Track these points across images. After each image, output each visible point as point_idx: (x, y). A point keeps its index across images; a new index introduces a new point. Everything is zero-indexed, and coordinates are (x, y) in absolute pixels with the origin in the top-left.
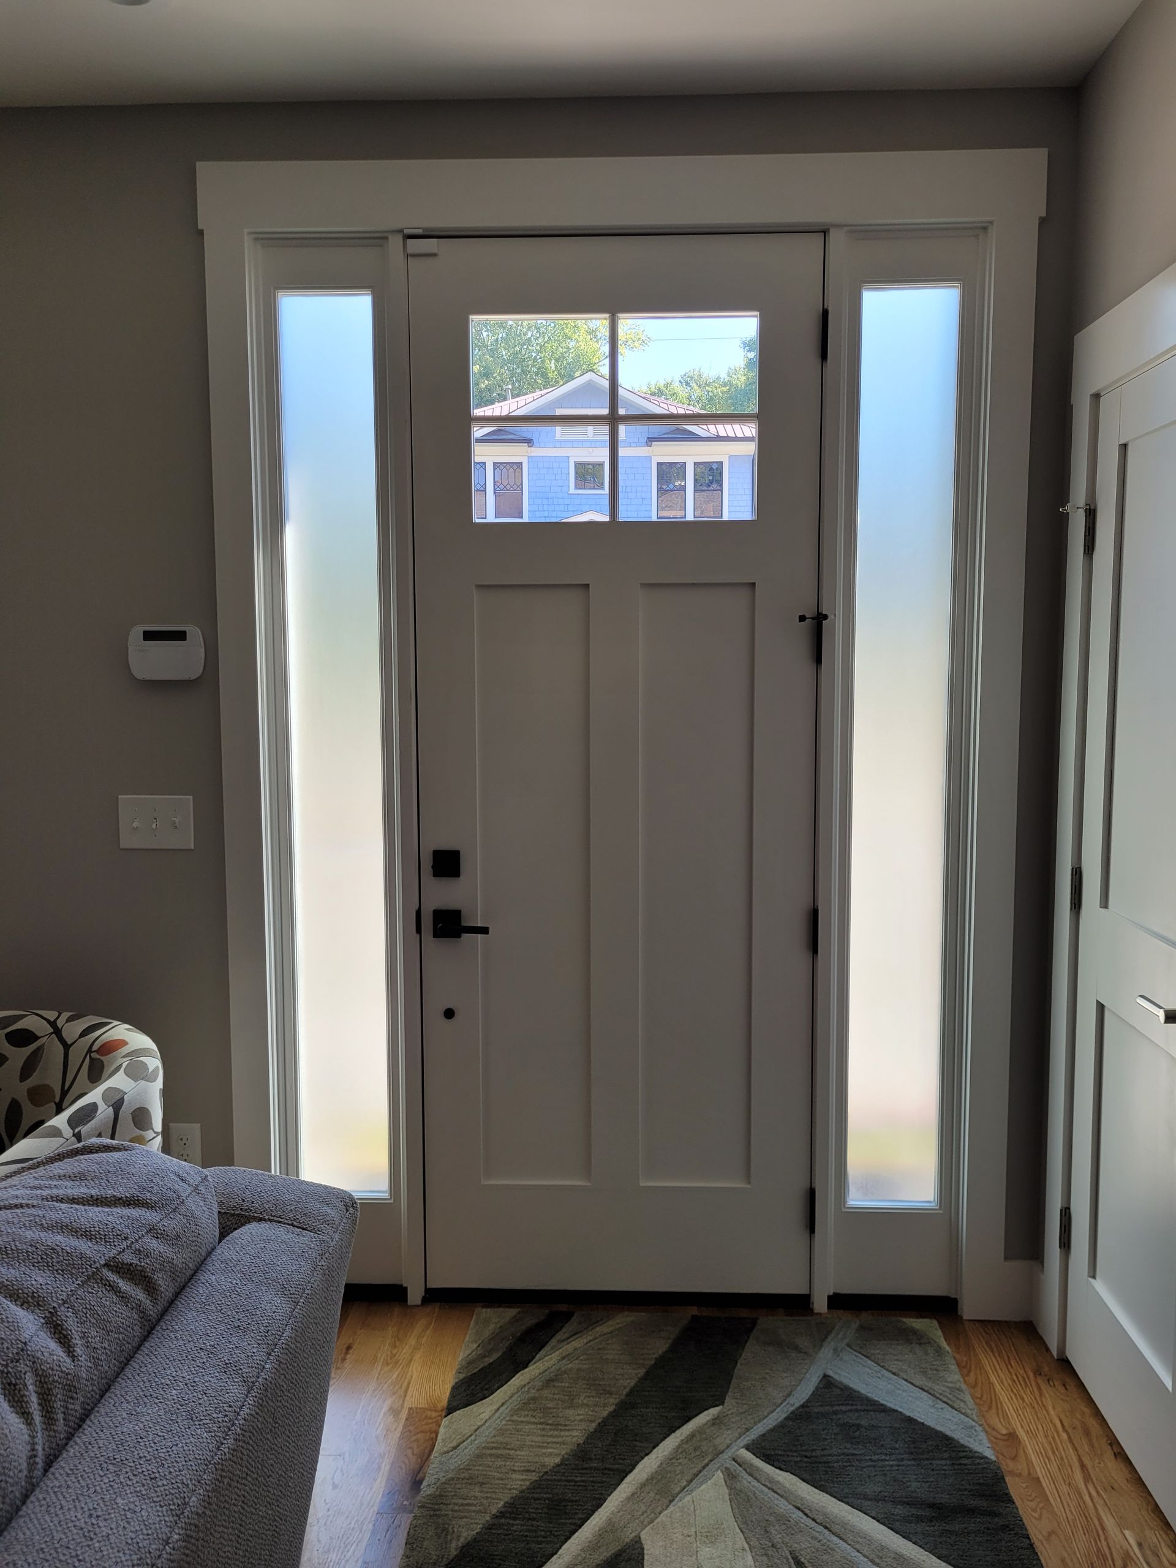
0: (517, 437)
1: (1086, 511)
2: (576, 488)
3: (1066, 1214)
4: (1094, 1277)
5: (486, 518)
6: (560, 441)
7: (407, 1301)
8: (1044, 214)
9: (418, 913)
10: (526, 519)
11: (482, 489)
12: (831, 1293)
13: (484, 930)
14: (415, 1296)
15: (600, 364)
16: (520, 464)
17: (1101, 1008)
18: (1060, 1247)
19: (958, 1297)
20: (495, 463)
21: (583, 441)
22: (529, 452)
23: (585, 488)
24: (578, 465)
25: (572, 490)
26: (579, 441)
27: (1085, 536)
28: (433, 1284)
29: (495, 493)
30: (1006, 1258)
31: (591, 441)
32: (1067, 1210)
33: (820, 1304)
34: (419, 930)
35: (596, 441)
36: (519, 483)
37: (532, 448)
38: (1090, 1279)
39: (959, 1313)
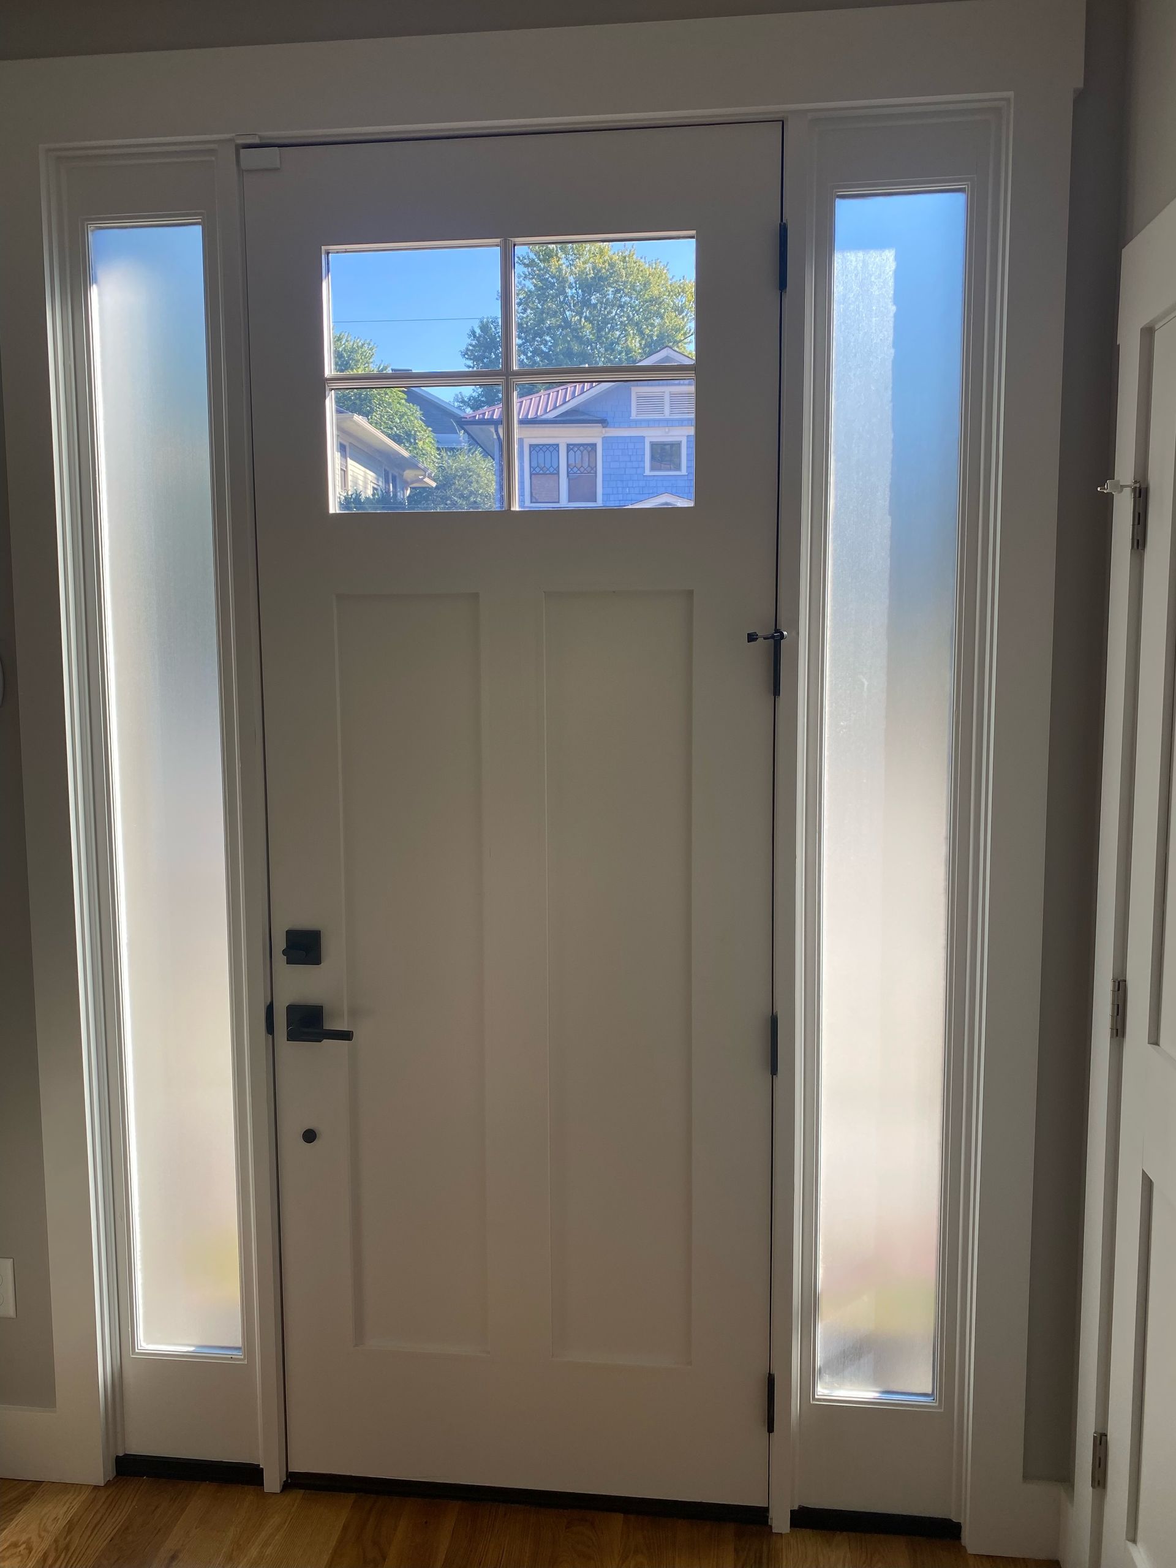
0: (591, 418)
1: (1134, 490)
2: (652, 469)
3: (1101, 1441)
4: (1134, 1541)
5: (559, 502)
6: (636, 421)
7: (262, 1484)
8: (1081, 85)
9: (270, 1010)
10: (599, 503)
11: (555, 472)
12: (796, 1508)
13: (346, 1036)
14: (272, 1482)
15: (686, 341)
16: (594, 446)
17: (1148, 1185)
18: (1093, 1486)
19: (962, 1521)
20: (568, 445)
21: (659, 421)
22: (604, 432)
23: (660, 469)
24: (653, 445)
25: (647, 472)
26: (654, 421)
27: (1133, 525)
28: (296, 1467)
29: (568, 476)
30: (1027, 1477)
31: (667, 420)
32: (1103, 1437)
33: (780, 1522)
34: (270, 1028)
35: (672, 420)
36: (593, 465)
37: (607, 429)
38: (1130, 1544)
39: (963, 1544)
